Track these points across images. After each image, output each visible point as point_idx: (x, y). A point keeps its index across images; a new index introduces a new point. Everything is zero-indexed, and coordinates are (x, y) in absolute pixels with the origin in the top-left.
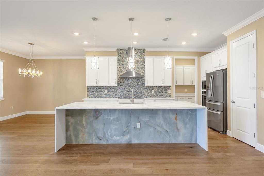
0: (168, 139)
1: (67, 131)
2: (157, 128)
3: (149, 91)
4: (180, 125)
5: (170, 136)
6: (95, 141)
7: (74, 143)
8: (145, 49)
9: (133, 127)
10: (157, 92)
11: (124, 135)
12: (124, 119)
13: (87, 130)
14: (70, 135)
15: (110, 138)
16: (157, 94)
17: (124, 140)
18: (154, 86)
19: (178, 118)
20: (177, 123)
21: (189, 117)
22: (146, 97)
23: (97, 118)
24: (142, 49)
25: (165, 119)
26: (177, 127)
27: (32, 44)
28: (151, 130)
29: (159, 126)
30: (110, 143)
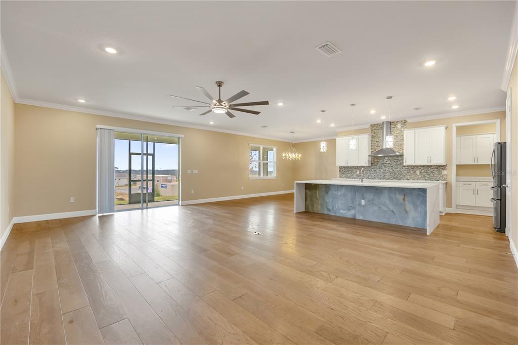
0: (394, 220)
1: (306, 200)
2: (382, 207)
3: (412, 172)
4: (409, 207)
5: (396, 218)
6: (326, 212)
7: (311, 211)
8: (407, 119)
9: (358, 203)
10: (425, 173)
11: (349, 210)
12: (349, 195)
13: (320, 202)
14: (308, 205)
15: (338, 211)
16: (424, 176)
17: (349, 214)
18: (420, 166)
19: (406, 199)
20: (405, 205)
21: (421, 199)
22: (408, 180)
23: (327, 193)
24: (402, 121)
25: (391, 199)
26: (405, 209)
27: (292, 132)
28: (376, 208)
29: (384, 205)
30: (337, 215)
